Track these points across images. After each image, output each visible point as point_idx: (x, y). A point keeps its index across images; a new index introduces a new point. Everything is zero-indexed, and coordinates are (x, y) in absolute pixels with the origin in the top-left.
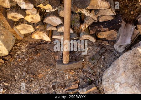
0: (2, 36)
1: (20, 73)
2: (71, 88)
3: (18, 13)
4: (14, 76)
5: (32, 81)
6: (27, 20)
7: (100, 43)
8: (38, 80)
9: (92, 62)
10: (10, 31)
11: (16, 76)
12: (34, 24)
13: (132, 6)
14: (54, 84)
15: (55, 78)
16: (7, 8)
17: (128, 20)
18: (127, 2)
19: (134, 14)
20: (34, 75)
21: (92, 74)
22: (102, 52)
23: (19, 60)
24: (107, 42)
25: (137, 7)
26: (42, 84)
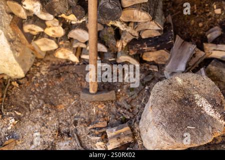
0: (17, 53)
1: (36, 101)
2: (97, 126)
3: (36, 24)
4: (29, 105)
5: (49, 112)
6: (47, 33)
7: (146, 68)
8: (57, 111)
9: (130, 93)
10: (28, 47)
11: (31, 105)
12: (57, 38)
13: (202, 14)
14: (76, 119)
15: (78, 111)
16: (23, 18)
17: (193, 36)
18: (195, 8)
19: (203, 26)
20: (53, 105)
21: (129, 110)
22: (146, 80)
23: (36, 85)
24: (156, 67)
25: (210, 17)
26: (62, 118)
